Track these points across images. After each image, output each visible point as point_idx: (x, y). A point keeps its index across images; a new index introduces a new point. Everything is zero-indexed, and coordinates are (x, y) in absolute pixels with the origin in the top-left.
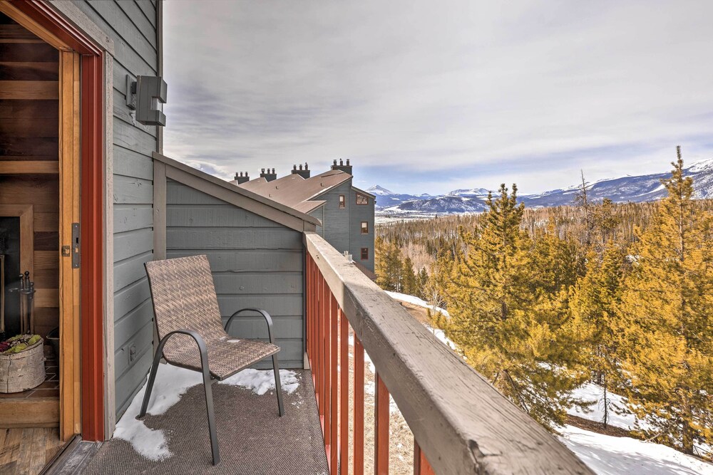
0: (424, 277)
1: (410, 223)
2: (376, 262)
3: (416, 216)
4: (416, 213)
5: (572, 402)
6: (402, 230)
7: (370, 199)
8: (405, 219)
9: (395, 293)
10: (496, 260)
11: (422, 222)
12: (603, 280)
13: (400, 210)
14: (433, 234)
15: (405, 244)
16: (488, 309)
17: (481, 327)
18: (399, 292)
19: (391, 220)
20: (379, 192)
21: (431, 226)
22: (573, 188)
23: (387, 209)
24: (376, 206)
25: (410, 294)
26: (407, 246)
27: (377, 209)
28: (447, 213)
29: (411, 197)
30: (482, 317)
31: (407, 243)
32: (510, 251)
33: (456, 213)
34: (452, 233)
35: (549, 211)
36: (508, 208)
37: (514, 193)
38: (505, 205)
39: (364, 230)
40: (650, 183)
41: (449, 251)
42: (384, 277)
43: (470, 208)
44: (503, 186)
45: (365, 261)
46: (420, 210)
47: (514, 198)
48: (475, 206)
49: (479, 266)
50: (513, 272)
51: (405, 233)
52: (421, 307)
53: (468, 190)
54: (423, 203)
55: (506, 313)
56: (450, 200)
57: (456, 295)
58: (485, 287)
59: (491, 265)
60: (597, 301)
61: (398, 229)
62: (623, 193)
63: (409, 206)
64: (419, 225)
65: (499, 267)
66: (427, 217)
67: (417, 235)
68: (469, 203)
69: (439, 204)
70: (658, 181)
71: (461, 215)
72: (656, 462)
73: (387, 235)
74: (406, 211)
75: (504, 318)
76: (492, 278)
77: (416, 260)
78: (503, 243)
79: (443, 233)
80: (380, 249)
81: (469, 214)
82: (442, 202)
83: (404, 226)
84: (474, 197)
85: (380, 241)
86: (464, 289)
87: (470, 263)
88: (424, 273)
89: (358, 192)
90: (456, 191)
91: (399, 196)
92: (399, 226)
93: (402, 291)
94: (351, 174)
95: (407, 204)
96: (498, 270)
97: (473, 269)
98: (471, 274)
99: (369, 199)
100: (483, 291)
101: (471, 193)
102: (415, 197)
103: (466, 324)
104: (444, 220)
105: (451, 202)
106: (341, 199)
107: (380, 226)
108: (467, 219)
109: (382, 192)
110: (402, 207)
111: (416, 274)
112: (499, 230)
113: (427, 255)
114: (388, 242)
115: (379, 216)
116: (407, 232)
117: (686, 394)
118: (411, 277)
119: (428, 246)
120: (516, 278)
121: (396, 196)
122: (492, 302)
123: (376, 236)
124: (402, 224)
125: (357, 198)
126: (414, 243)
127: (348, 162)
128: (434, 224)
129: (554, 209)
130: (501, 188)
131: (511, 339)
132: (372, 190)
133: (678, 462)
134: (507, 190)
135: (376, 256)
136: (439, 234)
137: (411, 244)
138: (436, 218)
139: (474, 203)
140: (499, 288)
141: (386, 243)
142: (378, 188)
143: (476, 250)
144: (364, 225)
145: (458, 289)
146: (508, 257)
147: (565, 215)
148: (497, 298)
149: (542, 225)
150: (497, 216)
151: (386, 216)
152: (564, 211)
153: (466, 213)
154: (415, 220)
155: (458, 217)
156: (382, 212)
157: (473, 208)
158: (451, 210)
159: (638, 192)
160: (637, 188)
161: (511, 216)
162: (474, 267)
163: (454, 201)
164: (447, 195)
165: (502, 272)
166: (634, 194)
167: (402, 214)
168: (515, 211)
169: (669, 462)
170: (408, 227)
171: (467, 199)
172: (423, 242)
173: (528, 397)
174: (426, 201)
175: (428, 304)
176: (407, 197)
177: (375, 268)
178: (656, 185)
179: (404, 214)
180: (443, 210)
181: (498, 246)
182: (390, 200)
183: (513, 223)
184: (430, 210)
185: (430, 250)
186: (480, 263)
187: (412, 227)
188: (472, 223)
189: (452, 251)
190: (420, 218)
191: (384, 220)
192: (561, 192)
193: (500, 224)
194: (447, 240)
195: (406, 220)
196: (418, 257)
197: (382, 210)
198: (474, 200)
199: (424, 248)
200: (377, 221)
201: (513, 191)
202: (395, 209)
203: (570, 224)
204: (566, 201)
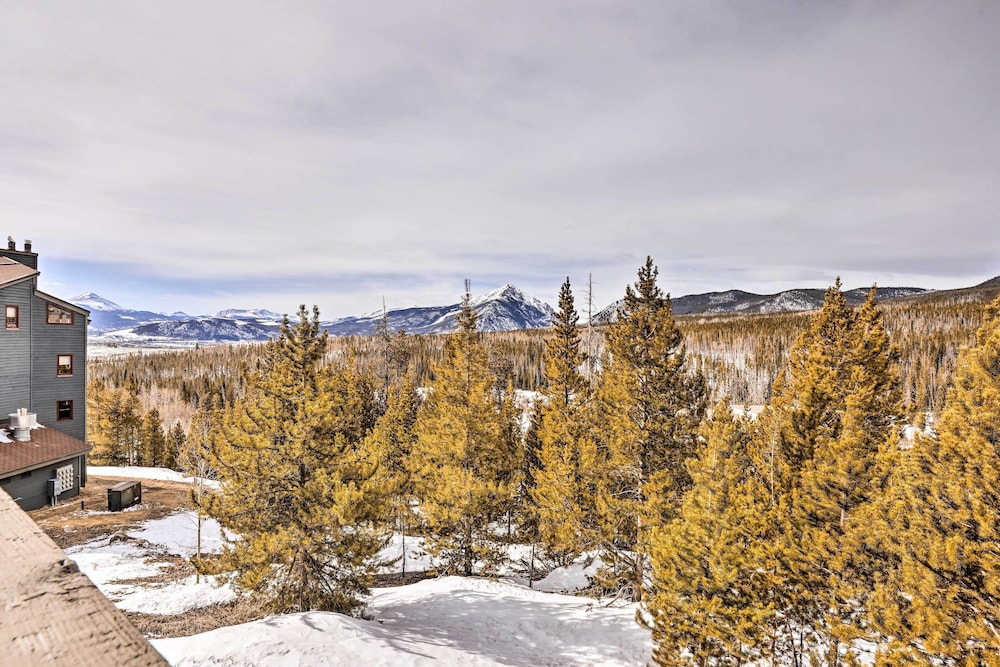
0: (179, 437)
1: (154, 356)
2: (89, 421)
3: (164, 345)
4: (164, 341)
5: (378, 566)
6: (139, 367)
7: (79, 316)
8: (144, 350)
9: (127, 467)
10: (292, 408)
11: (174, 355)
12: (400, 418)
13: (135, 336)
14: (191, 372)
15: (143, 389)
16: (281, 475)
17: (272, 501)
18: (134, 464)
19: (119, 351)
20: (93, 305)
21: (189, 360)
22: (366, 316)
23: (111, 334)
24: (89, 327)
25: (154, 465)
26: (149, 392)
27: (92, 333)
28: (214, 341)
29: (155, 316)
30: (273, 486)
31: (148, 386)
32: (310, 394)
33: (227, 342)
34: (221, 370)
35: (342, 342)
36: (309, 337)
37: (316, 317)
38: (305, 332)
39: (64, 370)
40: (432, 315)
41: (216, 396)
42: (107, 445)
43: (246, 335)
44: (303, 308)
45: (66, 423)
46: (172, 335)
47: (317, 323)
48: (254, 332)
49: (269, 418)
50: (315, 422)
51: (145, 372)
52: (173, 483)
53: (245, 311)
54: (176, 327)
55: (305, 474)
56: (219, 322)
57: (237, 463)
58: (278, 446)
59: (286, 415)
60: (394, 441)
61: (132, 366)
62: (411, 323)
63: (152, 329)
64: (170, 359)
65: (298, 418)
66: (181, 347)
67: (166, 374)
68: (247, 329)
69: (201, 329)
70: (438, 313)
71: (235, 344)
72: (446, 596)
73: (110, 375)
74: (147, 338)
75: (302, 482)
76: (287, 432)
77: (164, 412)
78: (303, 384)
79: (207, 370)
80: (98, 399)
81: (246, 343)
82: (206, 325)
83: (142, 361)
84: (253, 321)
85: (99, 385)
86: (248, 452)
87: (257, 414)
88: (178, 431)
89: (50, 303)
90: (228, 311)
91: (134, 314)
92: (134, 361)
93: (140, 462)
94: (35, 267)
95: (148, 326)
96: (295, 422)
97: (261, 423)
98: (257, 428)
99: (76, 318)
100: (275, 452)
101: (249, 315)
102: (162, 317)
103: (251, 501)
104: (208, 352)
105: (219, 326)
106: (11, 313)
107: (97, 362)
108: (242, 351)
109: (101, 305)
110: (140, 330)
111: (166, 433)
112: (296, 366)
113: (182, 403)
114: (113, 386)
115: (95, 344)
116: (148, 370)
117: (467, 521)
118: (157, 441)
119: (184, 389)
120: (318, 430)
121: (128, 313)
122: (287, 465)
123: (88, 378)
124: (139, 358)
125: (48, 312)
126: (161, 386)
127: (28, 246)
128: (194, 357)
129: (347, 339)
130: (300, 310)
131: (312, 510)
132: (80, 300)
133: (462, 588)
134: (307, 313)
135: (88, 411)
136: (200, 372)
137: (154, 389)
138: (197, 348)
139: (253, 328)
140: (298, 444)
141: (110, 389)
142: (93, 297)
143: (266, 395)
144: (64, 361)
145: (240, 453)
146: (308, 403)
147: (357, 346)
148: (294, 458)
149: (334, 358)
150: (295, 348)
151: (109, 345)
152: (357, 342)
153: (242, 342)
154: (162, 352)
155: (231, 348)
156: (102, 338)
157: (251, 336)
158: (219, 338)
159: (423, 324)
160: (422, 320)
161: (311, 348)
162: (261, 419)
163: (224, 324)
164: (214, 315)
165: (301, 425)
166: (419, 325)
167: (140, 342)
168: (317, 342)
169: (457, 591)
170: (149, 362)
171: (243, 323)
172: (175, 385)
173: (331, 575)
174: (181, 324)
175: (184, 477)
176: (148, 315)
177: (88, 431)
178: (437, 317)
179: (143, 342)
180: (207, 336)
181: (296, 389)
182: (116, 318)
183: (315, 357)
184: (187, 337)
185: (187, 394)
186: (272, 413)
187: (156, 363)
188: (249, 355)
189: (221, 395)
190: (171, 348)
191: (105, 352)
192: (353, 321)
193: (298, 358)
194: (213, 379)
195: (147, 352)
196: (166, 407)
197: (100, 334)
198: (253, 326)
199: (177, 393)
200: (91, 352)
201: (313, 314)
202: (127, 333)
203: (362, 356)
204: (359, 330)
